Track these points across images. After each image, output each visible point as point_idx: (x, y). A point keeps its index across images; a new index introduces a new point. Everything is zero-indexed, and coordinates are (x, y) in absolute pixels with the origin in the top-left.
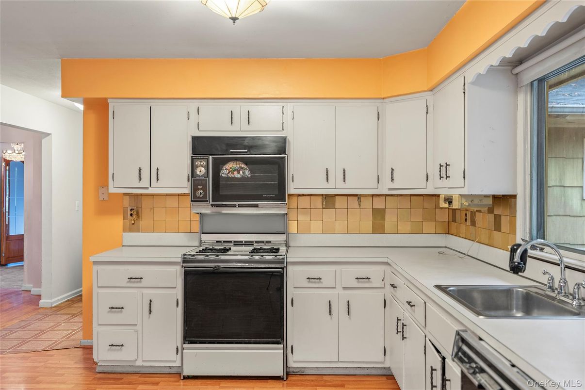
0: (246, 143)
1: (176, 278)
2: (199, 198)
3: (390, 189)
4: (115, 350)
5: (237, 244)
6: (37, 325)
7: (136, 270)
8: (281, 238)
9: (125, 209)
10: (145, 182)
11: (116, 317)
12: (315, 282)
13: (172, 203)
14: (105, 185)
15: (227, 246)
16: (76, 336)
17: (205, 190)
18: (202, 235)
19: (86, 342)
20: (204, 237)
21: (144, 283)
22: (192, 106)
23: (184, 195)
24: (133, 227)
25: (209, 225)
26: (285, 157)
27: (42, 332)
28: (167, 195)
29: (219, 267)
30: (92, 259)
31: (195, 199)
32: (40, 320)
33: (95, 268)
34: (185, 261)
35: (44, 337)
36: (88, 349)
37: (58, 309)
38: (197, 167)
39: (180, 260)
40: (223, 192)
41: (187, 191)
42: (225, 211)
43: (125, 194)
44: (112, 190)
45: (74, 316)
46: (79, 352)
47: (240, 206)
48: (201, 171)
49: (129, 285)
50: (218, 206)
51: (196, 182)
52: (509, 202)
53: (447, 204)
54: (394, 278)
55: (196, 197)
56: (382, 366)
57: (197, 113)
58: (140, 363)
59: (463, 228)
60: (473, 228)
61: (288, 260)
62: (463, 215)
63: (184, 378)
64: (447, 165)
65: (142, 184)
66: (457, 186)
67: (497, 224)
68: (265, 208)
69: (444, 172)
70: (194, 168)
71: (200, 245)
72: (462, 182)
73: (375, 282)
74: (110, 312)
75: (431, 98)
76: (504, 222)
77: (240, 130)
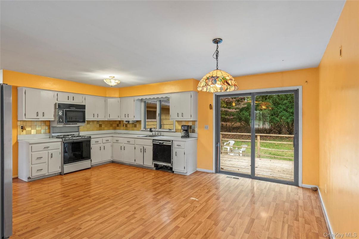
0: (75, 106)
3: (108, 119)
4: (39, 172)
9: (18, 126)
11: (39, 161)
17: (63, 119)
18: (52, 134)
22: (55, 93)
34: (64, 140)
42: (67, 126)
47: (72, 124)
49: (44, 150)
50: (66, 124)
51: (60, 117)
52: (139, 122)
53: (127, 122)
54: (117, 139)
55: (59, 122)
56: (110, 160)
57: (57, 95)
58: (47, 174)
59: (122, 128)
60: (126, 127)
61: (91, 137)
62: (122, 125)
63: (64, 174)
64: (128, 115)
65: (38, 117)
66: (131, 119)
67: (135, 126)
68: (79, 124)
69: (127, 116)
70: (59, 112)
71: (53, 137)
72: (133, 118)
73: (110, 141)
74: (37, 159)
75: (119, 99)
76: (138, 125)
77: (70, 102)
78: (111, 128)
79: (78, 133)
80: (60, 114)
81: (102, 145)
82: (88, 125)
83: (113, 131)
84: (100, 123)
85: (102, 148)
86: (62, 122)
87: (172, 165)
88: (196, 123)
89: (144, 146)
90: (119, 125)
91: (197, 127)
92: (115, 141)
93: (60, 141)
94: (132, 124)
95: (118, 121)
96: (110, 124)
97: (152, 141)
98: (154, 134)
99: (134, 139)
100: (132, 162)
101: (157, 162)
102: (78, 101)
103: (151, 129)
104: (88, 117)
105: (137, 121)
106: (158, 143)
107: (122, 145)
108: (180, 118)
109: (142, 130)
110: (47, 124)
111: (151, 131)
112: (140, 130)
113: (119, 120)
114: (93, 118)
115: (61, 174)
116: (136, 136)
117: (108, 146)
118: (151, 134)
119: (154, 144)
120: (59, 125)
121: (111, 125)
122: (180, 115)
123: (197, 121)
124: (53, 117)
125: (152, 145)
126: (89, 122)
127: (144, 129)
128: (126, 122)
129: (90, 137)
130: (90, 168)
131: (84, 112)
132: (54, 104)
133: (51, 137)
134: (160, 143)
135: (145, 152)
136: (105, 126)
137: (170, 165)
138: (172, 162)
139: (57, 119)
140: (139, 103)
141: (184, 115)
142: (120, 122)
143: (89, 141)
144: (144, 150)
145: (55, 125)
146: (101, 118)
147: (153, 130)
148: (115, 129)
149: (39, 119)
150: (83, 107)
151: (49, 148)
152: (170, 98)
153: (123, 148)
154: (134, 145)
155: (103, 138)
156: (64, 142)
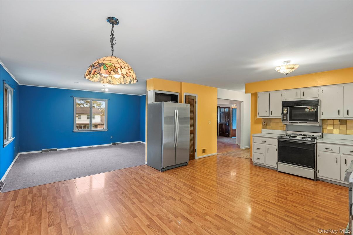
0: (302, 102)
1: (276, 142)
2: (284, 120)
4: (258, 160)
5: (300, 135)
6: (239, 152)
7: (264, 139)
8: (319, 134)
9: (262, 122)
10: (268, 115)
11: (258, 151)
12: (329, 150)
13: (277, 121)
14: (257, 116)
15: (296, 135)
16: (249, 157)
17: (287, 117)
18: (287, 131)
19: (251, 158)
20: (288, 132)
21: (266, 143)
22: (283, 92)
23: (280, 119)
24: (265, 128)
25: (289, 128)
26: (318, 107)
27: (240, 154)
28: (275, 119)
29: (290, 141)
30: (252, 135)
31: (283, 120)
32: (240, 151)
33: (253, 137)
34: (279, 138)
35: (241, 155)
36: (251, 159)
37: (245, 150)
38: (284, 110)
39: (277, 137)
40: (293, 118)
41: (281, 118)
43: (262, 118)
44: (258, 117)
45: (249, 152)
46: (249, 160)
47: (299, 123)
48: (285, 112)
49: (262, 143)
50: (291, 122)
51: (284, 115)
57: (284, 94)
58: (265, 165)
61: (317, 141)
63: (278, 171)
68: (310, 123)
77: (300, 98)
81: (341, 157)
85: (341, 161)
86: (286, 120)
120: (284, 122)
124: (281, 115)
156: (278, 140)
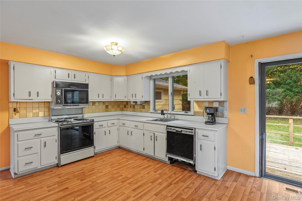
0: (76, 85)
2: (59, 103)
3: (114, 100)
11: (28, 152)
17: (61, 100)
18: (52, 117)
24: (15, 116)
26: (88, 90)
33: (16, 133)
34: (61, 125)
36: (8, 170)
40: (67, 101)
42: (67, 107)
44: (13, 100)
47: (73, 105)
48: (59, 95)
50: (65, 105)
52: (147, 102)
53: (135, 103)
54: (124, 122)
55: (57, 103)
56: (117, 146)
57: (54, 72)
58: (39, 167)
59: (129, 109)
60: (133, 109)
61: (95, 121)
62: (129, 106)
63: (61, 166)
64: (136, 94)
65: (30, 98)
66: (139, 99)
67: (144, 107)
68: (81, 106)
69: (134, 96)
70: (56, 92)
71: (51, 120)
72: (141, 98)
73: (116, 124)
74: (25, 150)
75: (126, 77)
76: (146, 107)
77: (71, 80)
78: (118, 109)
79: (82, 115)
80: (59, 93)
81: (107, 129)
82: (94, 107)
83: (120, 113)
84: (107, 104)
85: (107, 133)
86: (61, 103)
87: (195, 162)
88: (225, 103)
89: (155, 133)
90: (127, 106)
91: (226, 110)
92: (122, 125)
93: (57, 126)
94: (140, 105)
95: (126, 102)
96: (117, 105)
97: (165, 127)
98: (166, 117)
99: (143, 123)
100: (140, 150)
101: (173, 156)
102: (80, 79)
103: (162, 111)
104: (92, 98)
105: (146, 102)
106: (175, 131)
107: (129, 129)
108: (203, 98)
109: (151, 111)
110: (47, 105)
111: (162, 113)
112: (149, 112)
113: (126, 100)
114: (98, 98)
115: (58, 166)
116: (144, 119)
117: (114, 129)
118: (162, 117)
119: (168, 132)
120: (57, 106)
121: (119, 106)
122: (203, 93)
123: (226, 101)
124: (50, 98)
125: (165, 132)
126: (94, 103)
127: (154, 111)
128: (133, 103)
129: (93, 121)
130: (93, 156)
131: (87, 92)
132: (52, 83)
133: (50, 120)
134: (177, 131)
135: (156, 140)
136: (113, 107)
137: (192, 162)
138: (194, 159)
139: (55, 100)
140: (147, 80)
141: (209, 93)
142: (127, 102)
143: (92, 125)
144: (155, 138)
145: (53, 106)
146: (107, 98)
147: (165, 112)
148: (122, 110)
149: (32, 99)
150: (86, 86)
151: (41, 136)
152: (188, 72)
153: (130, 133)
154: (142, 131)
155: (108, 121)
156: (60, 128)
